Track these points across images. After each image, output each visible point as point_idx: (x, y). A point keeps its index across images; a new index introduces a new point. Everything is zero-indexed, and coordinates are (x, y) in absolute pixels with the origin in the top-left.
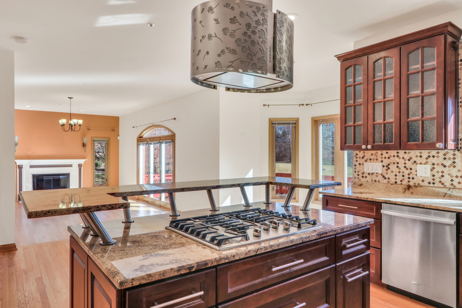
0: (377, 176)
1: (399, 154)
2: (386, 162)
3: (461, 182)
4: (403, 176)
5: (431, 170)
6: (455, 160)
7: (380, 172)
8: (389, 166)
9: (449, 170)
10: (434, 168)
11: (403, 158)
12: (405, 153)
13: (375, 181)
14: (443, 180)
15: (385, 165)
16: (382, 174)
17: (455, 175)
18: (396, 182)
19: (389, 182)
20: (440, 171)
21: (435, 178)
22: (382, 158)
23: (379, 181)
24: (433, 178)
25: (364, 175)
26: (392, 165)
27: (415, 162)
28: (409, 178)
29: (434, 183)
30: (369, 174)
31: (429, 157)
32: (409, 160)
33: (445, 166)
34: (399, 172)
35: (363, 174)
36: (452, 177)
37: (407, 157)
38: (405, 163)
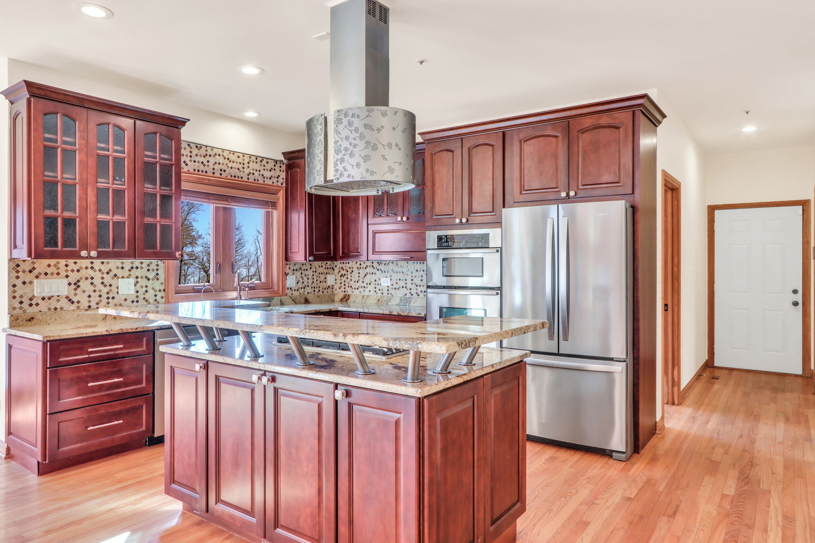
0: (58, 301)
1: (93, 265)
2: (74, 277)
3: (164, 296)
4: (100, 296)
5: (135, 285)
6: (159, 272)
7: (65, 293)
8: (79, 284)
9: (153, 284)
10: (137, 282)
11: (100, 270)
12: (103, 263)
13: (56, 309)
14: (147, 296)
15: (73, 283)
16: (67, 297)
17: (158, 290)
18: (89, 307)
19: (78, 307)
20: (144, 286)
21: (138, 294)
22: (67, 271)
23: (62, 309)
24: (136, 294)
25: (34, 302)
26: (84, 282)
27: (115, 275)
28: (108, 298)
29: (137, 302)
30: (43, 299)
31: (132, 268)
32: (108, 273)
33: (149, 279)
34: (95, 291)
35: (31, 299)
36: (156, 291)
37: (105, 268)
38: (103, 278)
